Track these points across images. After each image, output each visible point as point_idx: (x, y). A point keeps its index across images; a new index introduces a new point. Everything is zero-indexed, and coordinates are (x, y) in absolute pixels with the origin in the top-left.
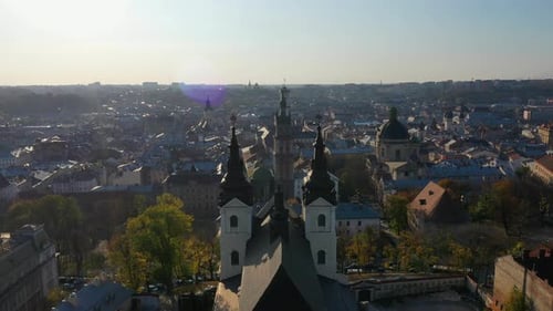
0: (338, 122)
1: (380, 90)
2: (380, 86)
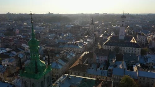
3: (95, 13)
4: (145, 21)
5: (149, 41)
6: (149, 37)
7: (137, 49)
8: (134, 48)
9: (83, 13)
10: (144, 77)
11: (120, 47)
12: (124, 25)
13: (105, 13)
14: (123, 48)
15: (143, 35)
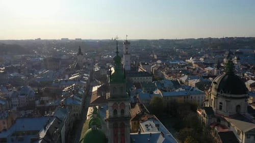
0: (159, 62)
1: (177, 42)
2: (176, 40)
3: (62, 39)
4: (139, 50)
5: (153, 72)
6: (153, 66)
7: (148, 78)
8: (145, 78)
9: (39, 39)
10: (168, 96)
11: (131, 78)
12: (128, 53)
13: (78, 39)
14: (133, 78)
15: (148, 64)
